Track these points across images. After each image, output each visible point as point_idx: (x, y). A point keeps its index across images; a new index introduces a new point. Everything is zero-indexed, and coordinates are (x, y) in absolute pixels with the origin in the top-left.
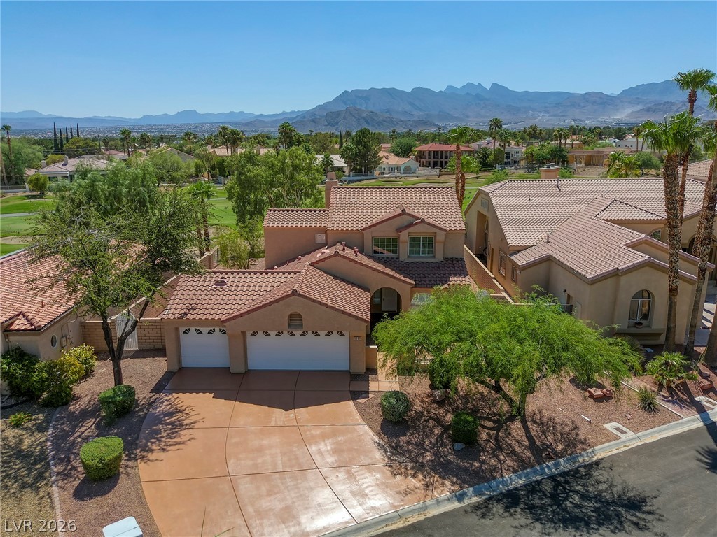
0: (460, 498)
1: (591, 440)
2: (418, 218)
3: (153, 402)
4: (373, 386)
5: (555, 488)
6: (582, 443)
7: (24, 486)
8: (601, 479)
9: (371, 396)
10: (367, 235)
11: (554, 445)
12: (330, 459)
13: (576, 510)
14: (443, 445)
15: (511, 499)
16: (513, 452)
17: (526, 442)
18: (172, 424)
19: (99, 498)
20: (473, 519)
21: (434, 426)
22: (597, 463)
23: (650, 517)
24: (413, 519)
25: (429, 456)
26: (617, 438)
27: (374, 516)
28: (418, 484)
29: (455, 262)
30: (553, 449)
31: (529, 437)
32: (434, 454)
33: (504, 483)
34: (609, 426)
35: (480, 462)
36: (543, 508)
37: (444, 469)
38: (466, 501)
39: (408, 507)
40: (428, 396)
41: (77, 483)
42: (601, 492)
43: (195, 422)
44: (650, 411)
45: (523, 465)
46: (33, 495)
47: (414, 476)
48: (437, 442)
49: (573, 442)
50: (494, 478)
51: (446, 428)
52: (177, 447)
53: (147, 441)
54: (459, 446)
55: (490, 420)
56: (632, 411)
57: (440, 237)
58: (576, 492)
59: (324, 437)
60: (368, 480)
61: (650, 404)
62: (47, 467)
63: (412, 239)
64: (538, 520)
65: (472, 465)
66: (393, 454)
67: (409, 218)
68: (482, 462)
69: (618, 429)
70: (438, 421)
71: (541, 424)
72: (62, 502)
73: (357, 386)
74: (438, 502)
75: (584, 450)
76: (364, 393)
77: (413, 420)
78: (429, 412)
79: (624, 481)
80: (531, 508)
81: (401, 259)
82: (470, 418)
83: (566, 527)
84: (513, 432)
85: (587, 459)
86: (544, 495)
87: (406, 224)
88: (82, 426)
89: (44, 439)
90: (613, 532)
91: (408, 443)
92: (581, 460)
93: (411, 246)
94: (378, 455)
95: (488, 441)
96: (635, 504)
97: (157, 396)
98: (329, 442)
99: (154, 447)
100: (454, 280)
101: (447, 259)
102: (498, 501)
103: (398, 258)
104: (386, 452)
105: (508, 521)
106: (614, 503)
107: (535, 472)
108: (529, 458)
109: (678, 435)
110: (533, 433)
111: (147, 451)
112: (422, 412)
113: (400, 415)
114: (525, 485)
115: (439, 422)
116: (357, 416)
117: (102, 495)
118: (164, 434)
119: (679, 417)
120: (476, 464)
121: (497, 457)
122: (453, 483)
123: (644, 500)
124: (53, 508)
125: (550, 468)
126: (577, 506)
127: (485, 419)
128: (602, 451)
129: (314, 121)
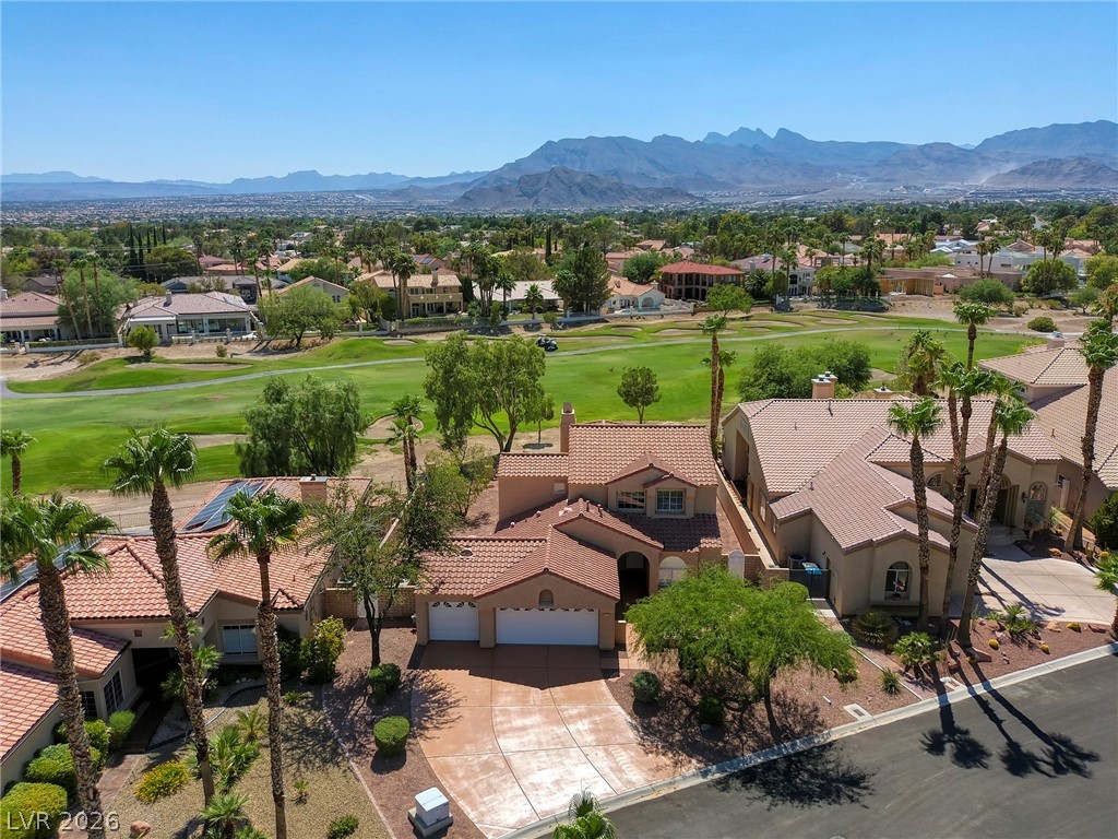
0: (704, 774)
1: (829, 722)
2: (667, 473)
3: (414, 679)
4: (623, 663)
5: (789, 766)
6: (820, 725)
7: (325, 761)
8: (831, 758)
9: (621, 674)
10: (611, 488)
11: (793, 726)
12: (590, 738)
13: (804, 786)
14: (691, 726)
15: (748, 776)
16: (755, 733)
17: (767, 724)
18: (437, 701)
19: (396, 772)
20: (715, 792)
21: (683, 707)
22: (830, 744)
23: (864, 792)
24: (664, 792)
25: (678, 737)
26: (854, 720)
27: (631, 789)
28: (668, 762)
29: (707, 519)
30: (792, 731)
31: (771, 718)
32: (682, 734)
33: (744, 762)
34: (849, 708)
35: (724, 742)
36: (775, 784)
37: (691, 748)
38: (710, 777)
39: (660, 782)
40: (678, 676)
41: (371, 759)
42: (828, 770)
43: (459, 700)
44: (891, 693)
45: (763, 745)
46: (337, 769)
47: (663, 754)
48: (686, 722)
49: (811, 723)
50: (736, 757)
51: (694, 709)
52: (449, 725)
53: (420, 719)
54: (705, 727)
55: (736, 701)
56: (874, 693)
57: (691, 493)
58: (807, 771)
59: (581, 716)
60: (623, 757)
61: (891, 686)
62: (338, 744)
63: (660, 493)
64: (769, 793)
65: (717, 745)
66: (645, 734)
67: (657, 472)
68: (726, 743)
69: (856, 711)
70: (686, 701)
71: (783, 705)
72: (364, 775)
73: (606, 664)
74: (685, 778)
75: (820, 731)
76: (614, 672)
77: (662, 700)
78: (678, 693)
79: (851, 761)
80: (765, 784)
81: (649, 515)
82: (715, 701)
83: (792, 799)
84: (757, 714)
85: (822, 740)
86: (778, 772)
87: (653, 478)
88: (354, 705)
89: (322, 717)
90: (830, 804)
91: (659, 723)
92: (816, 741)
93: (659, 500)
94: (631, 734)
95: (733, 722)
96: (855, 781)
97: (415, 672)
98: (586, 721)
99: (428, 725)
100: (706, 543)
101: (697, 515)
102: (738, 778)
103: (645, 514)
104: (639, 732)
105: (744, 794)
106: (837, 780)
107: (773, 753)
108: (769, 739)
109: (912, 717)
110: (775, 714)
111: (422, 729)
112: (671, 693)
113: (651, 696)
114: (762, 764)
115: (689, 704)
116: (610, 696)
117: (397, 770)
118: (433, 712)
119: (918, 700)
120: (721, 744)
121: (740, 737)
122: (699, 762)
123: (863, 778)
124: (358, 780)
125: (787, 748)
126: (805, 782)
127: (732, 700)
128: (837, 733)
129: (500, 189)
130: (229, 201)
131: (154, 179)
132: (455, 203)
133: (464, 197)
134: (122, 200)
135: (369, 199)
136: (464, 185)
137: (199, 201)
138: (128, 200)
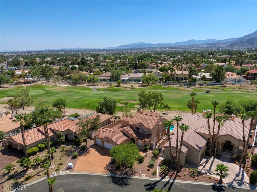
0: (108, 175)
1: (136, 175)
6: (134, 175)
8: (128, 180)
10: (135, 126)
11: (129, 173)
15: (113, 178)
16: (122, 172)
17: (126, 172)
18: (87, 153)
20: (106, 178)
26: (141, 176)
33: (116, 175)
34: (142, 174)
35: (116, 172)
37: (111, 171)
41: (72, 157)
43: (90, 153)
45: (121, 174)
46: (68, 157)
48: (114, 167)
54: (116, 169)
56: (150, 174)
57: (147, 129)
62: (71, 154)
63: (143, 128)
66: (107, 167)
71: (132, 170)
72: (70, 159)
77: (115, 163)
84: (126, 170)
85: (131, 177)
88: (78, 150)
89: (73, 150)
91: (111, 166)
95: (121, 169)
97: (89, 148)
99: (83, 155)
100: (146, 139)
103: (140, 131)
107: (122, 176)
116: (109, 160)
119: (156, 177)
121: (119, 172)
122: (109, 173)
127: (125, 166)
129: (241, 42)
130: (173, 47)
131: (159, 43)
132: (228, 46)
133: (231, 45)
134: (152, 48)
135: (206, 46)
136: (231, 42)
137: (167, 48)
138: (153, 48)
